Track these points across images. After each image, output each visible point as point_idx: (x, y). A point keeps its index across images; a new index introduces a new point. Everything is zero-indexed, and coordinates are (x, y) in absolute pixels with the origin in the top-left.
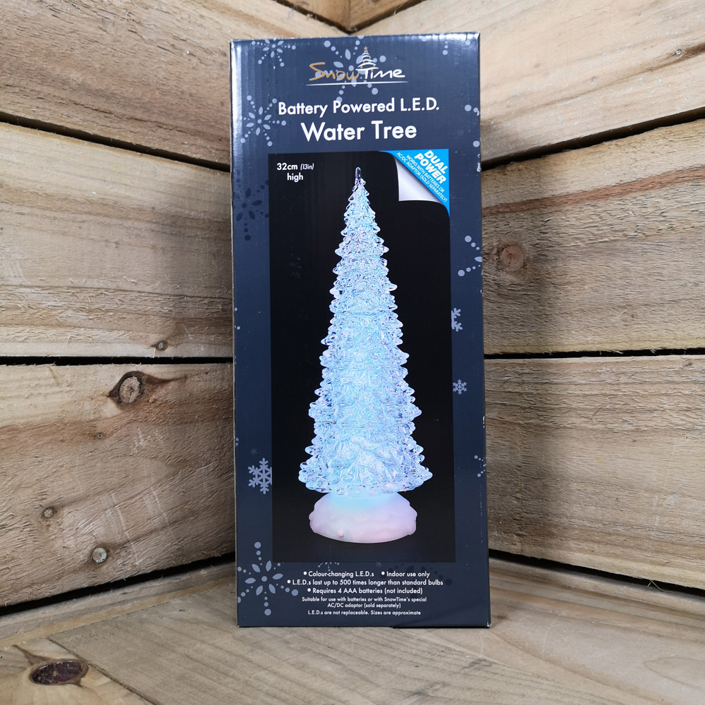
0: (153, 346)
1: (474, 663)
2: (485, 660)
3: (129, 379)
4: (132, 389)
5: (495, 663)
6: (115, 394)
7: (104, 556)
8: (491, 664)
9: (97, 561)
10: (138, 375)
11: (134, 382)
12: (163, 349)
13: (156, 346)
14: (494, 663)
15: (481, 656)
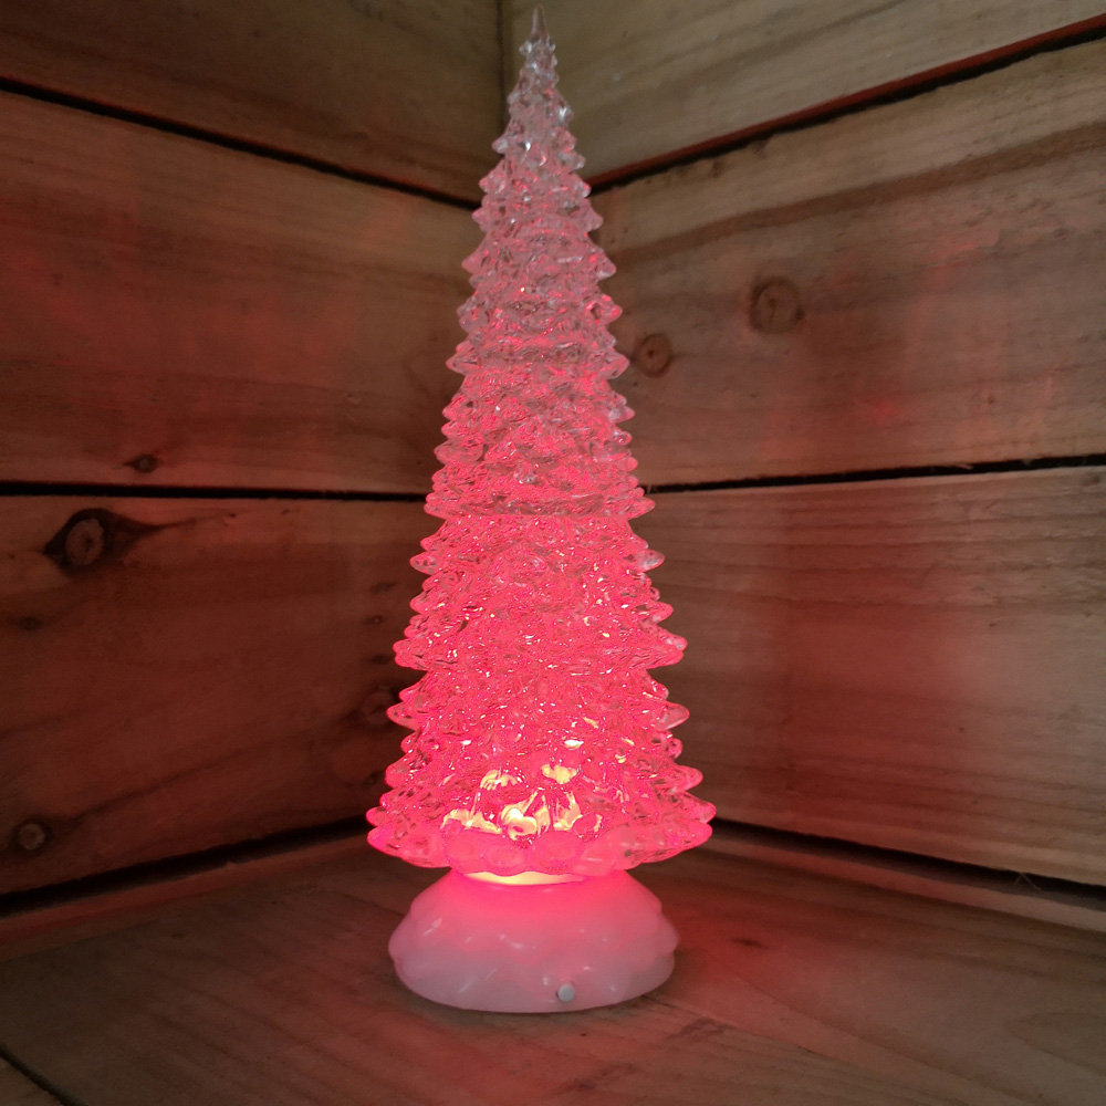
0: (128, 464)
1: (690, 1028)
2: (711, 1022)
3: (84, 523)
4: (89, 542)
5: (731, 1028)
6: (56, 549)
7: (40, 838)
8: (721, 1029)
9: (27, 847)
10: (102, 516)
11: (92, 528)
12: (148, 470)
13: (134, 464)
14: (726, 1026)
15: (705, 1014)
